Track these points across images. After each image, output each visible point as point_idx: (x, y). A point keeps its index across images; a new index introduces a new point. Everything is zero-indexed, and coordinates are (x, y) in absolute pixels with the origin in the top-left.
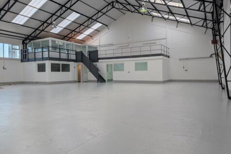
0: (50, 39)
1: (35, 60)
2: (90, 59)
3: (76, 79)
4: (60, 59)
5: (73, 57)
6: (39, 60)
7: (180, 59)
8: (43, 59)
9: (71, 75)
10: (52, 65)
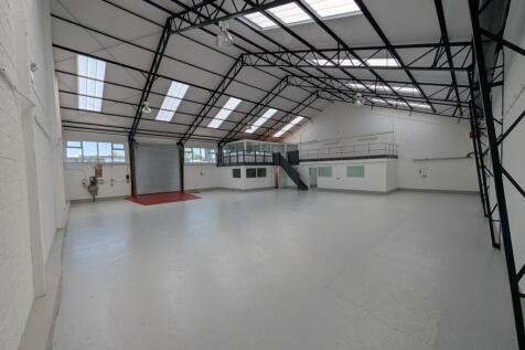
0: (245, 141)
1: (230, 164)
2: (289, 161)
3: (274, 185)
4: (255, 164)
5: (270, 160)
6: (234, 164)
7: (415, 160)
8: (238, 164)
9: (268, 180)
10: (248, 171)
